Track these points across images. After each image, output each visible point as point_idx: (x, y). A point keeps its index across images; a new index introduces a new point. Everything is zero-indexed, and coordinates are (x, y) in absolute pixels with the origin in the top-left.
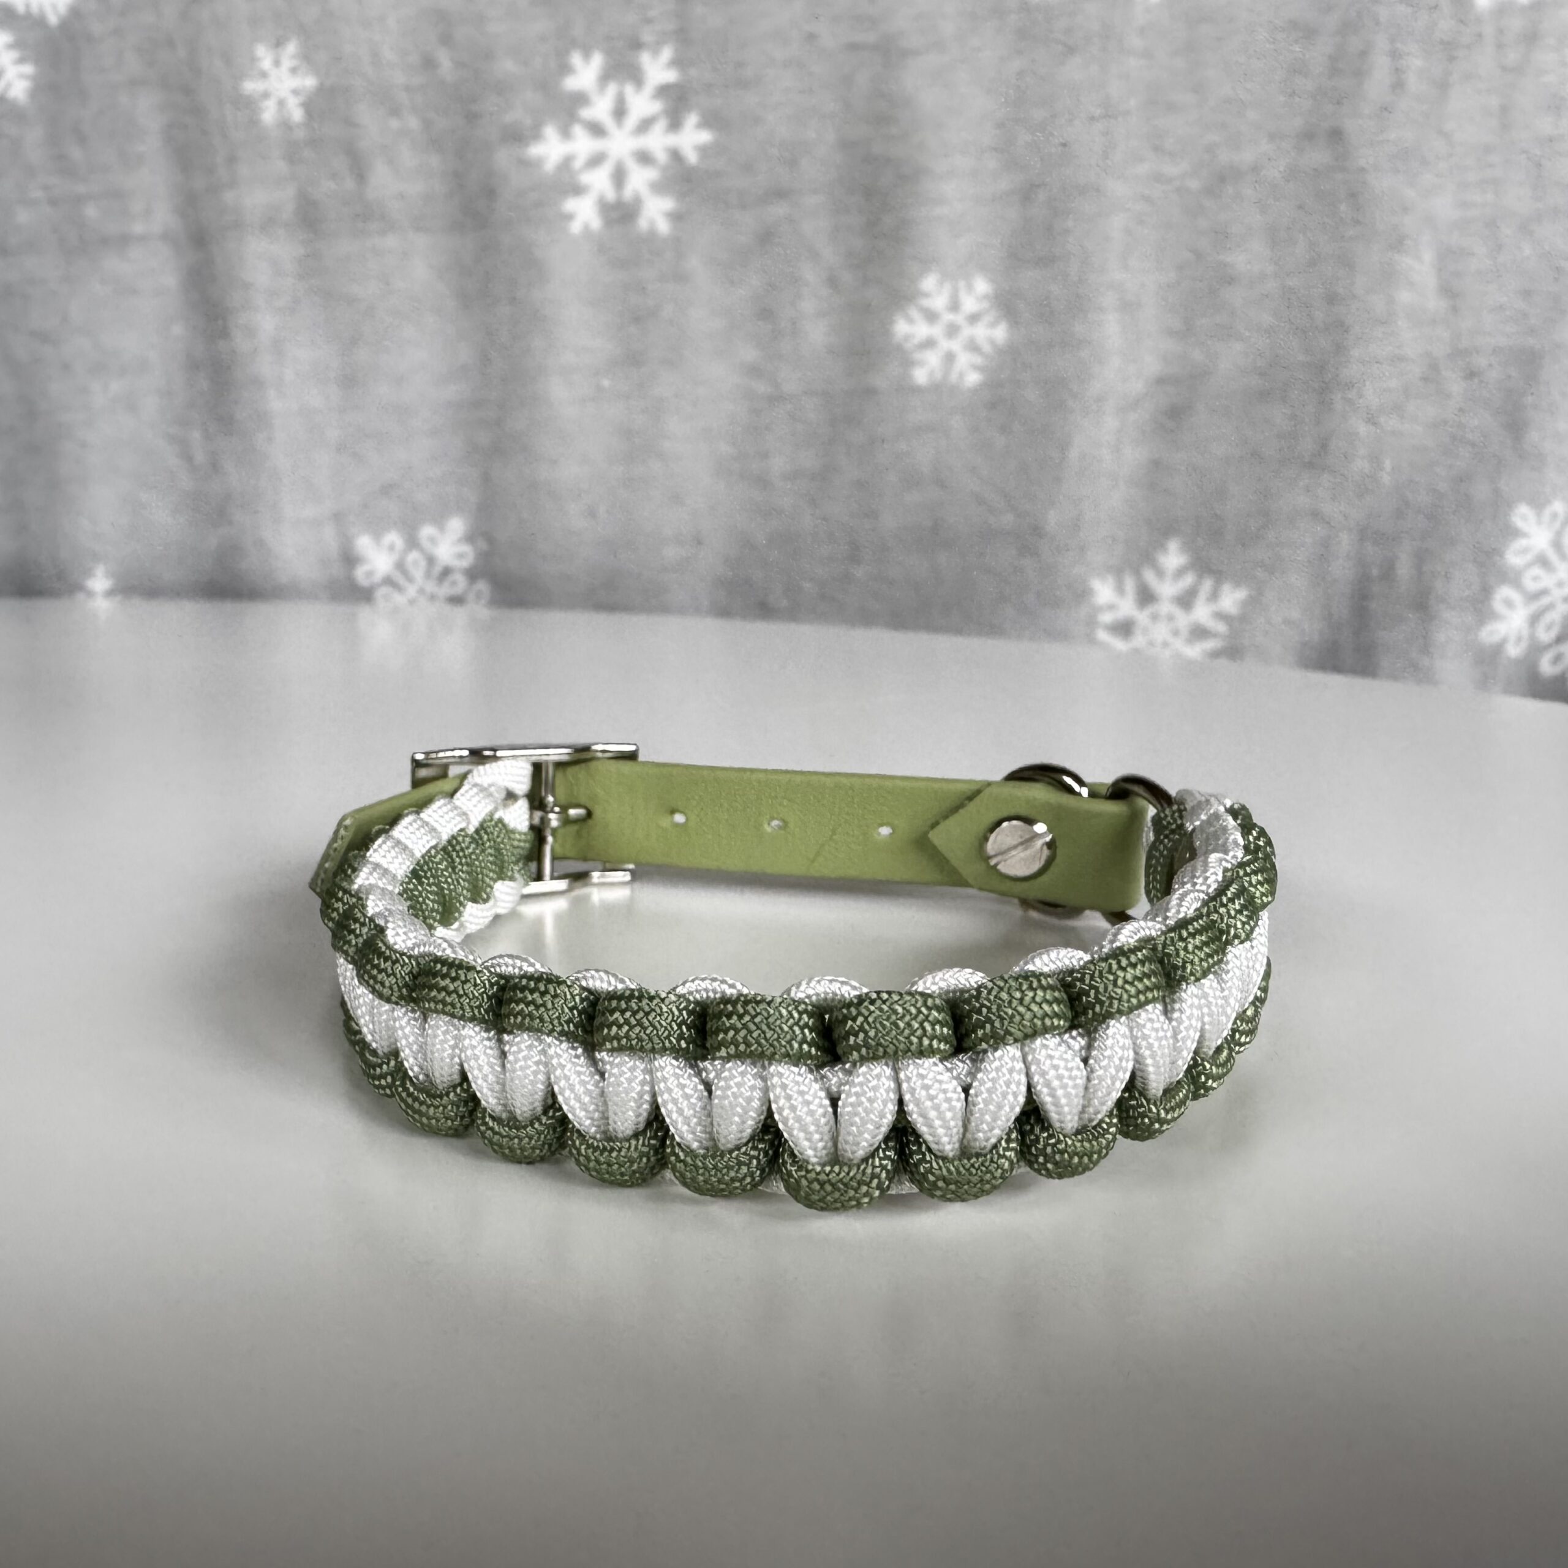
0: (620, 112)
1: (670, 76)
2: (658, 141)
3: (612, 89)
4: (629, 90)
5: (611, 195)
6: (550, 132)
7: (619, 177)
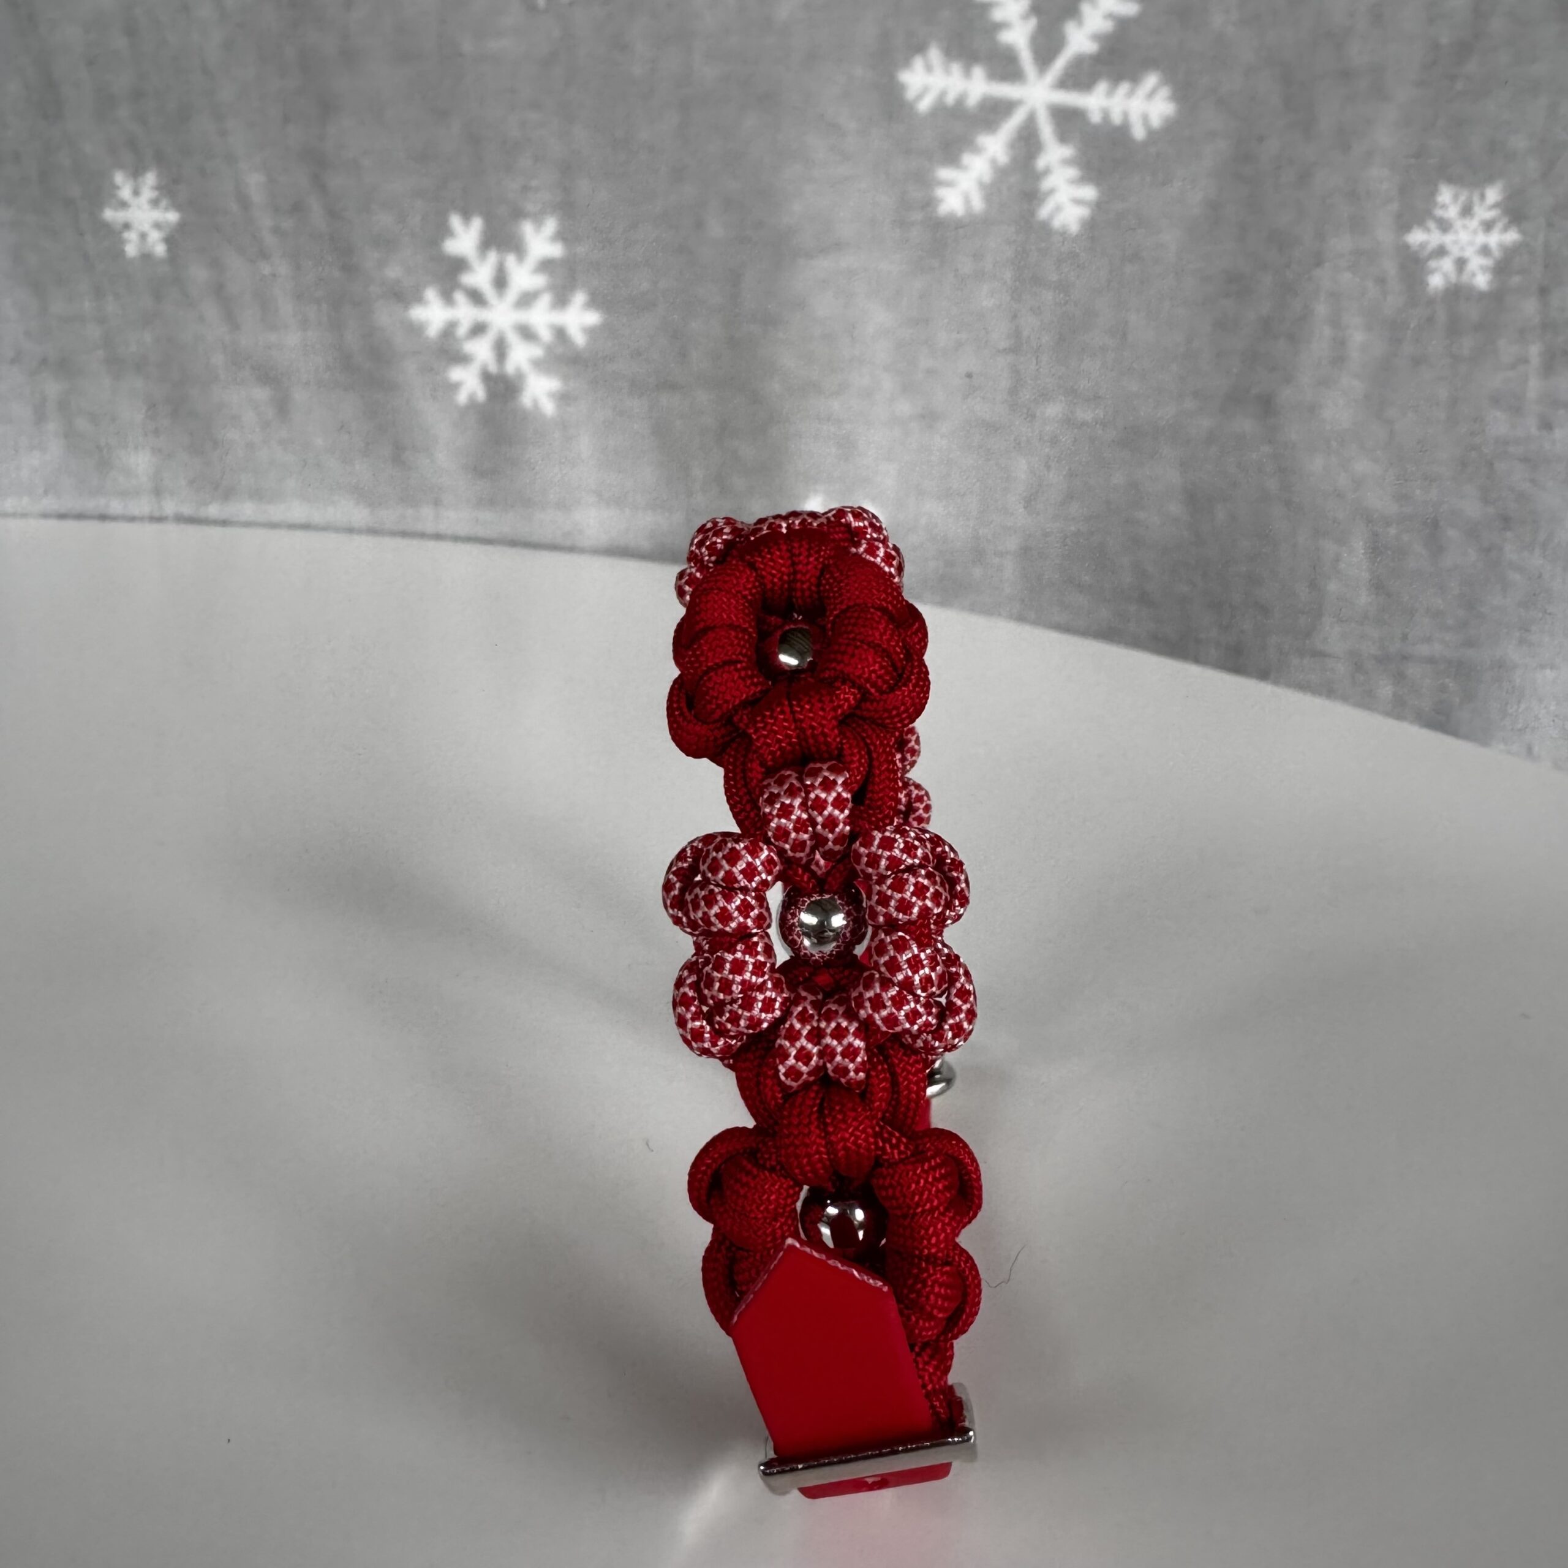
0: (501, 281)
1: (555, 251)
2: (541, 317)
3: (493, 257)
4: (511, 260)
5: (493, 368)
6: (431, 294)
7: (501, 349)
